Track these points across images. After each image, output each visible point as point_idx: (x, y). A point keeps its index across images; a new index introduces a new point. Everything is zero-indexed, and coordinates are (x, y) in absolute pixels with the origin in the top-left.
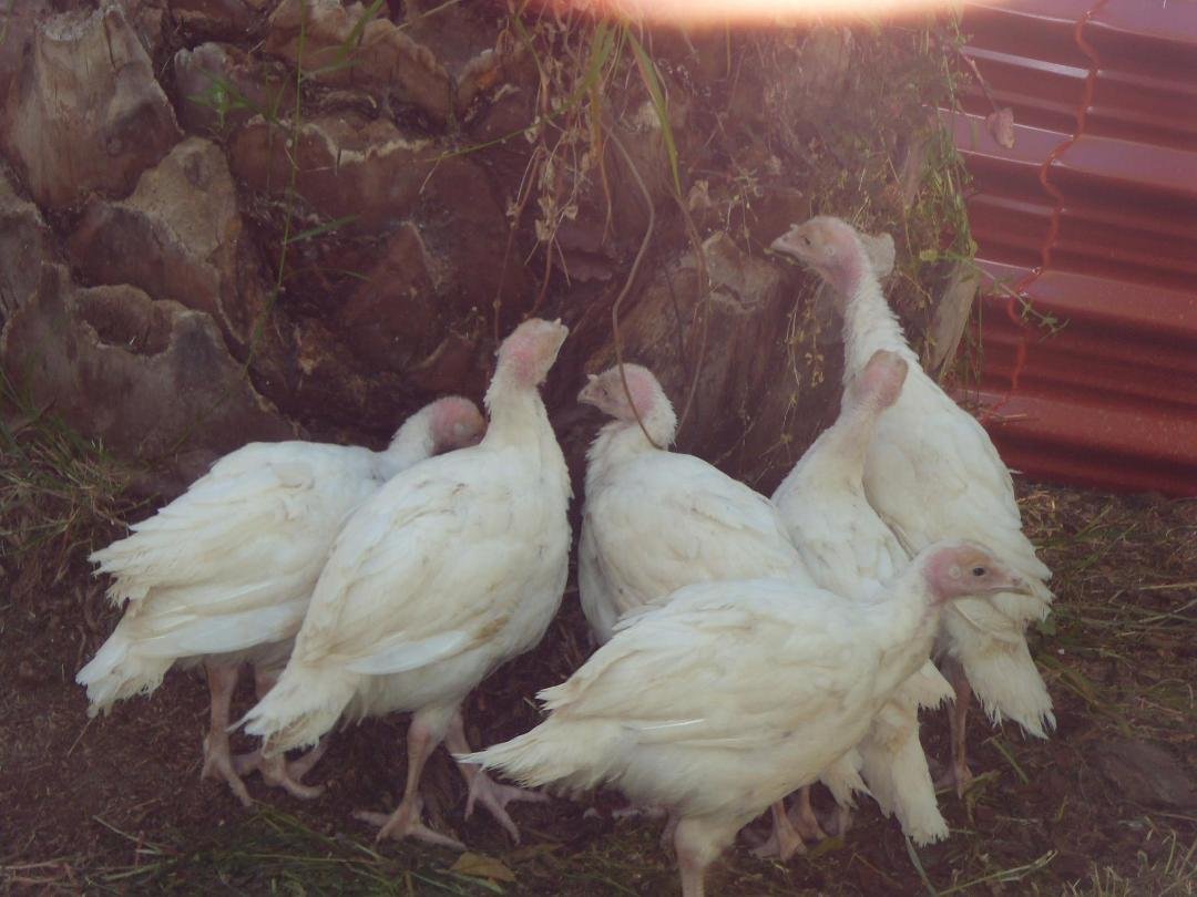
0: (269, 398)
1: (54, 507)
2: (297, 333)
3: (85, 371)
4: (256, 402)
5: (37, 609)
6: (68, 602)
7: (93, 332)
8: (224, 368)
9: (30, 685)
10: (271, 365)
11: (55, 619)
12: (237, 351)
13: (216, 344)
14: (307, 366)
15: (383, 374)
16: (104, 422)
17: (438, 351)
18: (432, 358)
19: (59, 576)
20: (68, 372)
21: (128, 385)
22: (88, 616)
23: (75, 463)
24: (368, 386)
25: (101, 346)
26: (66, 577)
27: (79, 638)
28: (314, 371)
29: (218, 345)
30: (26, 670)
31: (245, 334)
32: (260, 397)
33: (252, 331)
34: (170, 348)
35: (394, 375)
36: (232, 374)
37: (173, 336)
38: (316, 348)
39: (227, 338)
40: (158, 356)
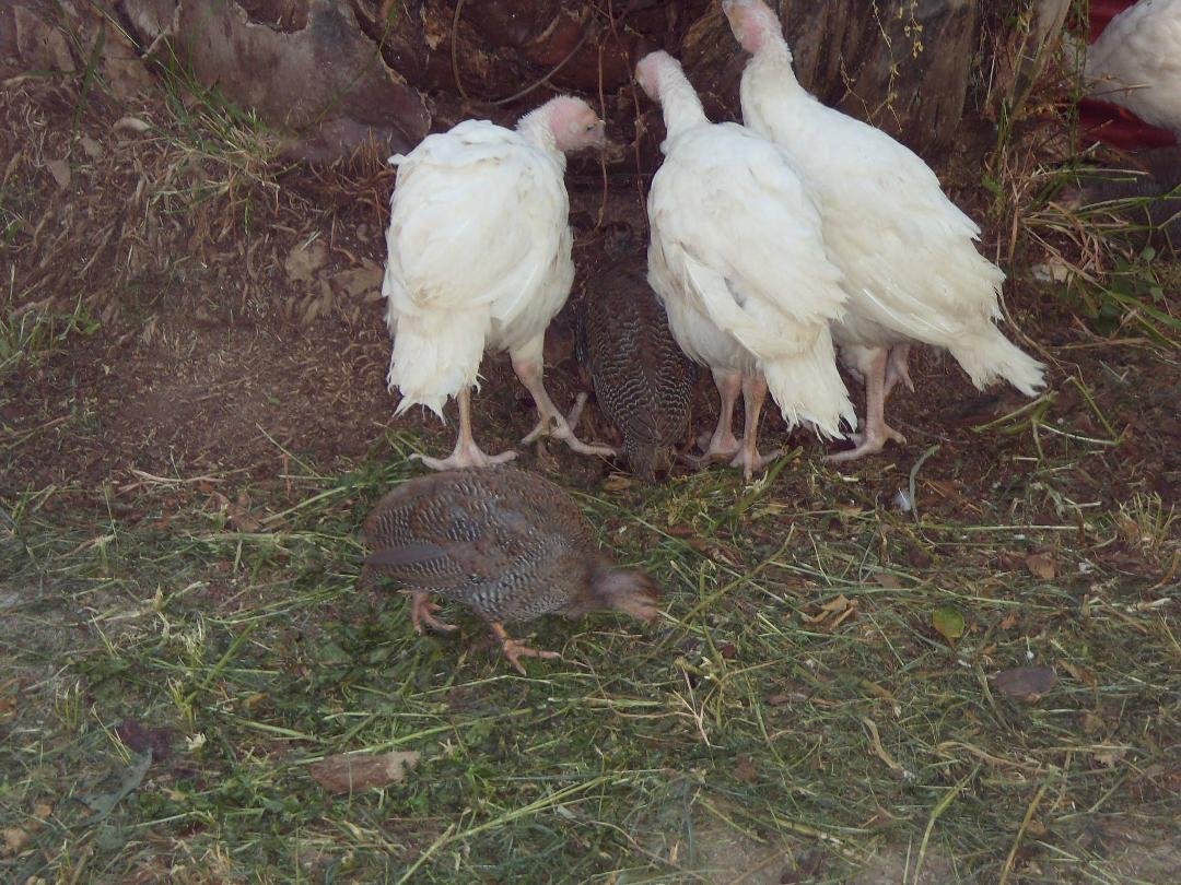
0: (399, 71)
1: (217, 171)
2: (423, 12)
3: (239, 48)
4: (388, 75)
5: (208, 261)
6: (232, 255)
7: (243, 12)
8: (357, 44)
9: (205, 327)
10: (399, 41)
11: (223, 270)
12: (366, 26)
13: (349, 22)
14: (433, 42)
15: (502, 49)
16: (257, 95)
17: (551, 27)
18: (546, 33)
19: (224, 232)
20: (225, 49)
21: (274, 61)
22: (250, 266)
23: (234, 130)
24: (489, 60)
25: (250, 25)
26: (231, 232)
27: (243, 287)
28: (439, 46)
29: (351, 23)
30: (202, 314)
31: (378, 12)
32: (391, 71)
33: (384, 11)
34: (308, 26)
35: (513, 49)
36: (364, 48)
37: (310, 15)
38: (439, 25)
39: (359, 16)
40: (298, 33)
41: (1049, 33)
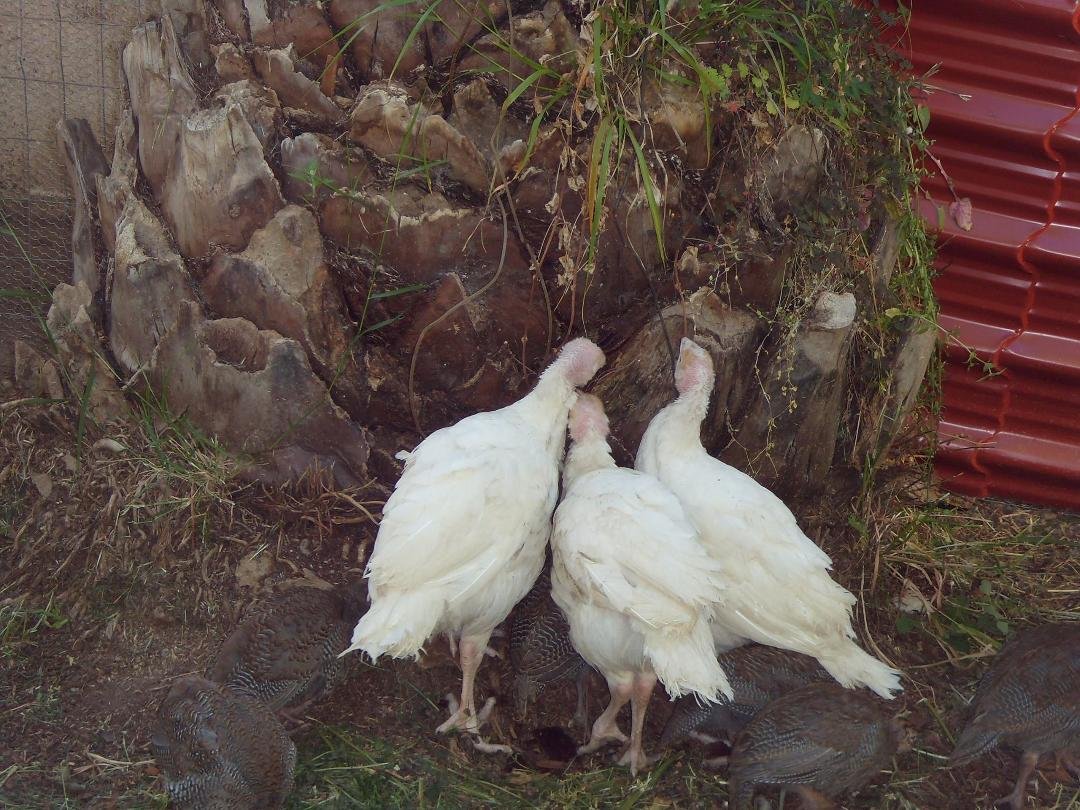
0: (344, 408)
1: (180, 488)
2: (367, 358)
3: (207, 384)
4: (334, 411)
5: (167, 567)
6: (189, 562)
7: (212, 353)
8: (309, 383)
9: (161, 624)
10: (345, 383)
11: (181, 575)
12: (317, 368)
13: (303, 365)
14: (374, 384)
15: (434, 391)
16: (220, 424)
17: (477, 375)
18: (472, 380)
19: (184, 542)
20: (196, 384)
21: (237, 396)
22: (204, 573)
23: (198, 453)
24: (422, 400)
25: (218, 364)
26: (189, 542)
27: (197, 591)
28: (379, 388)
29: (305, 366)
30: (159, 613)
31: (328, 357)
32: (336, 407)
33: (334, 356)
34: (267, 367)
35: (443, 393)
36: (314, 387)
37: (269, 358)
38: (381, 370)
39: (312, 360)
40: (258, 373)
41: (906, 398)
